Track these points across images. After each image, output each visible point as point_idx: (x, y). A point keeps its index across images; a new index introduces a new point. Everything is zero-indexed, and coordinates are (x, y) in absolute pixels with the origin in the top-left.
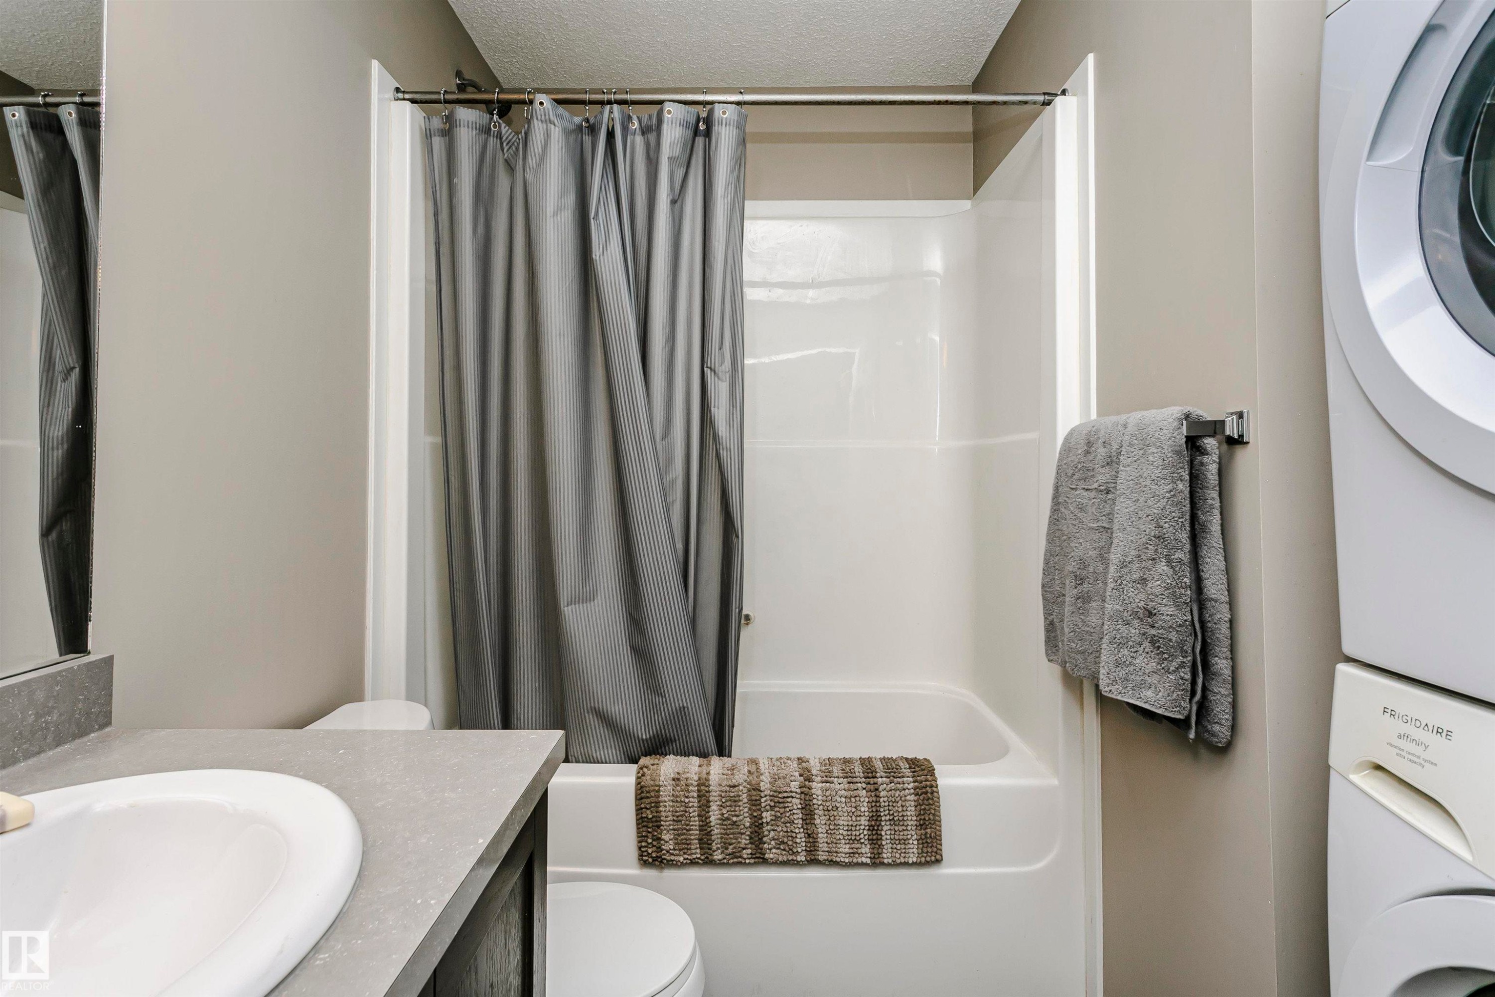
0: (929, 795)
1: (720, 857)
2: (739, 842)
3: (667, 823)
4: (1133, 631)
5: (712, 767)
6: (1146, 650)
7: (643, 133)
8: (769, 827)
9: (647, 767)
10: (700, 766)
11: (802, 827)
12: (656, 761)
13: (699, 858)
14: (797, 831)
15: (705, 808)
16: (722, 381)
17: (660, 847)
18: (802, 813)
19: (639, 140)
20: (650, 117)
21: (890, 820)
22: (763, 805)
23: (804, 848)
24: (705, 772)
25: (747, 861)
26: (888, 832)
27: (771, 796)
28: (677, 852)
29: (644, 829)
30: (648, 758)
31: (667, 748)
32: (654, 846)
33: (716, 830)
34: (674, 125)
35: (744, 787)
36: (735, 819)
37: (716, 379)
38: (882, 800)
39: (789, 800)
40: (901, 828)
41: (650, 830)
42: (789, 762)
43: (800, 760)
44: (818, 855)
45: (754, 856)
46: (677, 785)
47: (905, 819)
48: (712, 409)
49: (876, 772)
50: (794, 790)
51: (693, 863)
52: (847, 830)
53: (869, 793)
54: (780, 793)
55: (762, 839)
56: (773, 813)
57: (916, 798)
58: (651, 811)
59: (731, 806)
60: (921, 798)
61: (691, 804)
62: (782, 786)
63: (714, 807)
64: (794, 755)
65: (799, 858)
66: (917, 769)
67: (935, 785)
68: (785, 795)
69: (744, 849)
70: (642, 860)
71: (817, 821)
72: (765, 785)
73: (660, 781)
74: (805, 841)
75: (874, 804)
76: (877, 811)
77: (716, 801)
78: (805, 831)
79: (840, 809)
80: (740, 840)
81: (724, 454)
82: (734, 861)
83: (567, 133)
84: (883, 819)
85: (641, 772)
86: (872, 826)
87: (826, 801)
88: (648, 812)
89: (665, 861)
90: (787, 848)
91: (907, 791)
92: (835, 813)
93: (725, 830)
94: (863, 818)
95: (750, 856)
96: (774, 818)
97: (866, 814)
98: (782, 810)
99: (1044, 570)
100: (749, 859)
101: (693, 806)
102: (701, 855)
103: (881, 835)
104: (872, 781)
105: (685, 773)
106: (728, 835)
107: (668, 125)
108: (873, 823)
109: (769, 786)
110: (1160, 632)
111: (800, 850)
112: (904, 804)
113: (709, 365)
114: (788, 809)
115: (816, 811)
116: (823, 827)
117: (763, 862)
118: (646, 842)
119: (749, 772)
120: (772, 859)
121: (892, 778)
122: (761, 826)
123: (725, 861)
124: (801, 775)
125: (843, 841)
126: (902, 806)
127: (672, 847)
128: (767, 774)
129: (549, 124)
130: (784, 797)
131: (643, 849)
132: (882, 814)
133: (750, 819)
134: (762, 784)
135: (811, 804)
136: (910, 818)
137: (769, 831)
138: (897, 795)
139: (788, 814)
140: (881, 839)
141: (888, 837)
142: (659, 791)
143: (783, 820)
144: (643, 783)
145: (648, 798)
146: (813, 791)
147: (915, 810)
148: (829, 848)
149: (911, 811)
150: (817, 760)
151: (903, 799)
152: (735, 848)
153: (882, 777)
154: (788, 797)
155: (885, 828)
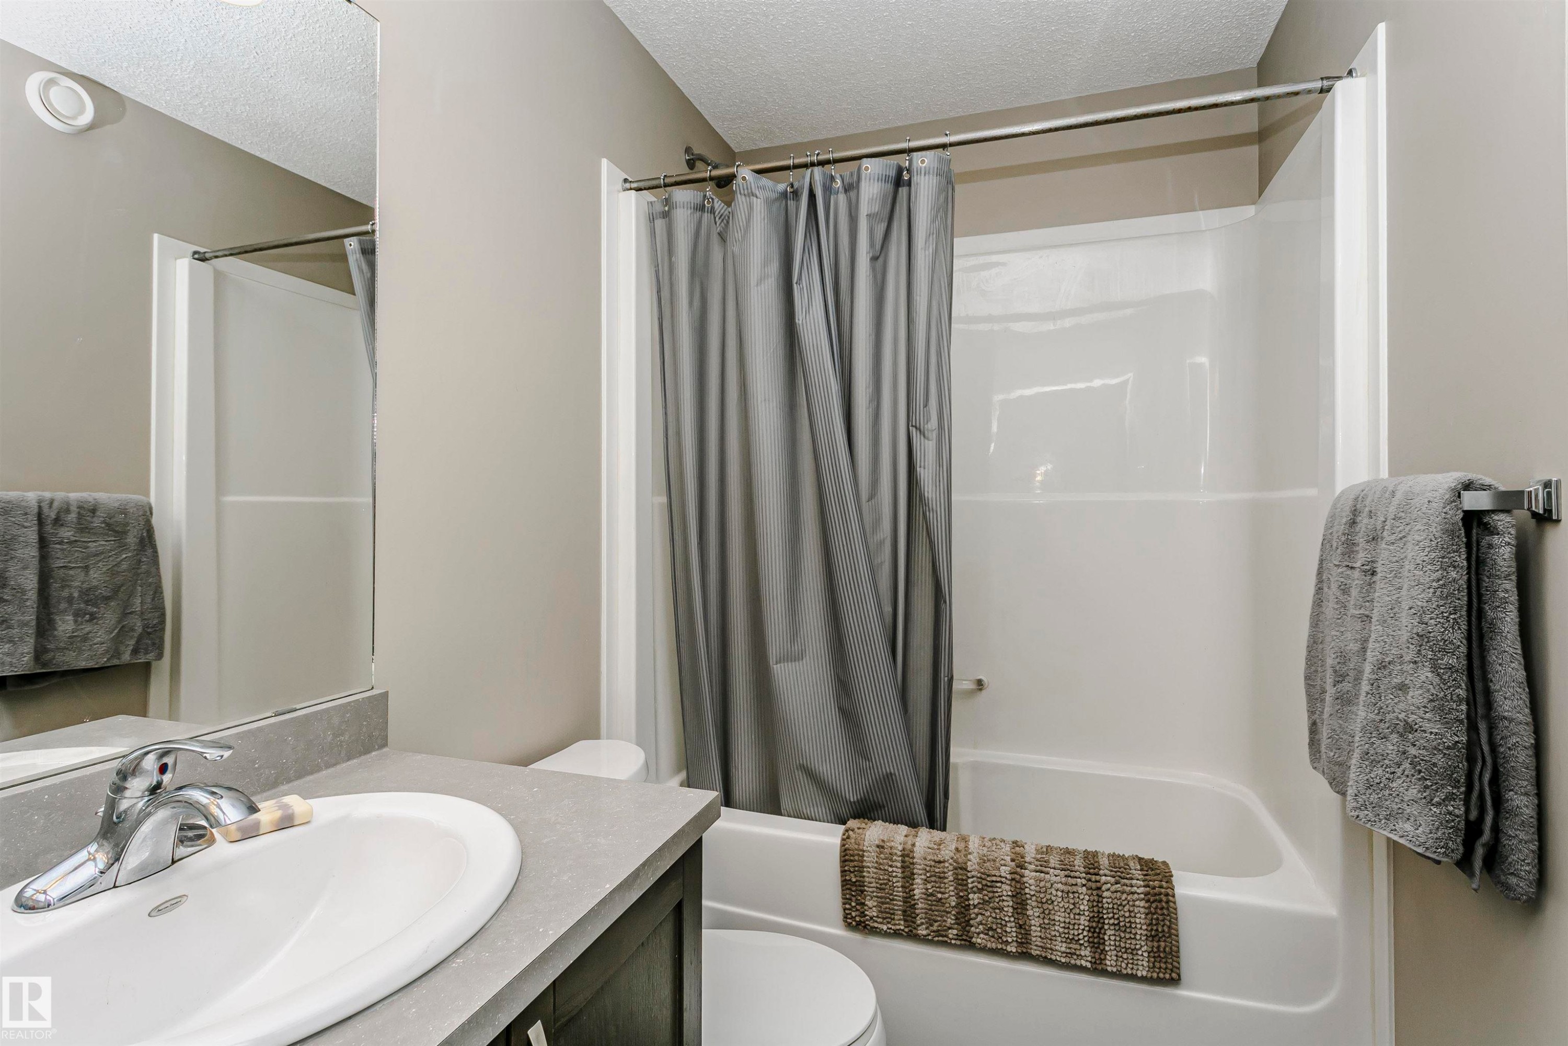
0: (1164, 904)
1: (925, 932)
2: (945, 921)
3: (871, 890)
4: (1391, 748)
5: (918, 839)
6: (1406, 773)
7: (846, 191)
8: (976, 910)
9: (853, 830)
10: (906, 836)
11: (1013, 916)
12: (863, 825)
13: (903, 930)
14: (1007, 919)
15: (909, 879)
16: (928, 439)
17: (863, 912)
18: (1012, 901)
19: (842, 198)
20: (852, 174)
21: (1114, 924)
22: (970, 886)
23: (1015, 939)
24: (910, 843)
25: (953, 942)
26: (1113, 938)
27: (978, 878)
28: (879, 920)
29: (848, 891)
30: (857, 821)
31: (876, 813)
32: (857, 910)
33: (920, 904)
34: (872, 181)
35: (951, 864)
36: (939, 896)
37: (922, 437)
38: (1105, 900)
39: (999, 885)
40: (1128, 936)
41: (853, 893)
42: (1002, 844)
43: (1015, 844)
44: (1031, 949)
45: (960, 938)
46: (881, 853)
47: (1133, 926)
48: (918, 469)
49: (1100, 870)
50: (1003, 874)
51: (897, 934)
52: (1064, 928)
53: (1089, 892)
54: (988, 876)
55: (968, 921)
56: (981, 896)
57: (1147, 905)
58: (855, 875)
59: (935, 882)
60: (1154, 905)
61: (894, 874)
62: (991, 868)
63: (918, 880)
64: (1010, 838)
65: (1009, 949)
66: (1150, 872)
67: (1170, 893)
68: (994, 879)
69: (950, 928)
70: (847, 922)
71: (1030, 913)
72: (973, 864)
73: (864, 846)
74: (1016, 932)
75: (1095, 904)
76: (1099, 912)
77: (921, 875)
78: (1016, 921)
79: (1056, 903)
80: (945, 918)
81: (930, 515)
82: (938, 940)
83: (769, 203)
84: (1106, 921)
85: (847, 834)
86: (1092, 927)
87: (1040, 892)
88: (852, 875)
89: (869, 927)
90: (996, 936)
91: (1136, 895)
92: (1051, 907)
93: (929, 905)
94: (1083, 918)
95: (955, 937)
96: (981, 901)
97: (1087, 913)
98: (991, 895)
99: (1306, 659)
100: (956, 939)
101: (896, 876)
102: (905, 927)
103: (1104, 939)
104: (1093, 878)
105: (889, 841)
106: (933, 911)
107: (866, 182)
108: (1094, 924)
109: (977, 867)
110: (1421, 752)
111: (1010, 940)
112: (1131, 909)
113: (914, 424)
114: (997, 895)
115: (1029, 902)
116: (1037, 920)
117: (970, 945)
118: (850, 904)
119: (957, 849)
120: (979, 944)
121: (1117, 878)
122: (967, 908)
123: (930, 937)
124: (1013, 860)
125: (1059, 939)
126: (1129, 911)
127: (875, 914)
128: (975, 854)
129: (752, 197)
130: (993, 881)
131: (847, 912)
132: (1105, 916)
133: (957, 898)
134: (969, 863)
135: (1023, 892)
136: (1139, 926)
137: (977, 915)
138: (1123, 898)
139: (997, 900)
140: (1104, 943)
141: (1112, 943)
142: (863, 856)
143: (991, 905)
144: (847, 846)
145: (852, 861)
146: (1025, 879)
147: (1146, 918)
148: (1043, 943)
149: (1140, 919)
150: (1033, 847)
151: (1131, 903)
152: (940, 926)
153: (1105, 875)
154: (997, 882)
155: (1109, 933)
